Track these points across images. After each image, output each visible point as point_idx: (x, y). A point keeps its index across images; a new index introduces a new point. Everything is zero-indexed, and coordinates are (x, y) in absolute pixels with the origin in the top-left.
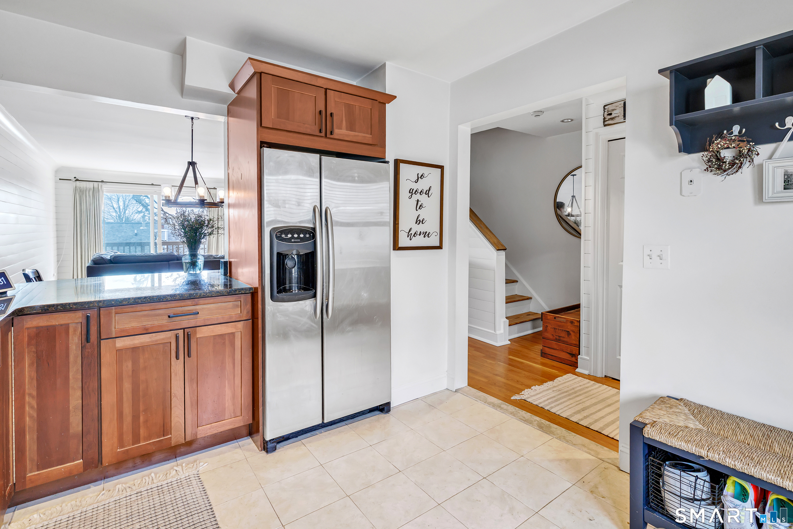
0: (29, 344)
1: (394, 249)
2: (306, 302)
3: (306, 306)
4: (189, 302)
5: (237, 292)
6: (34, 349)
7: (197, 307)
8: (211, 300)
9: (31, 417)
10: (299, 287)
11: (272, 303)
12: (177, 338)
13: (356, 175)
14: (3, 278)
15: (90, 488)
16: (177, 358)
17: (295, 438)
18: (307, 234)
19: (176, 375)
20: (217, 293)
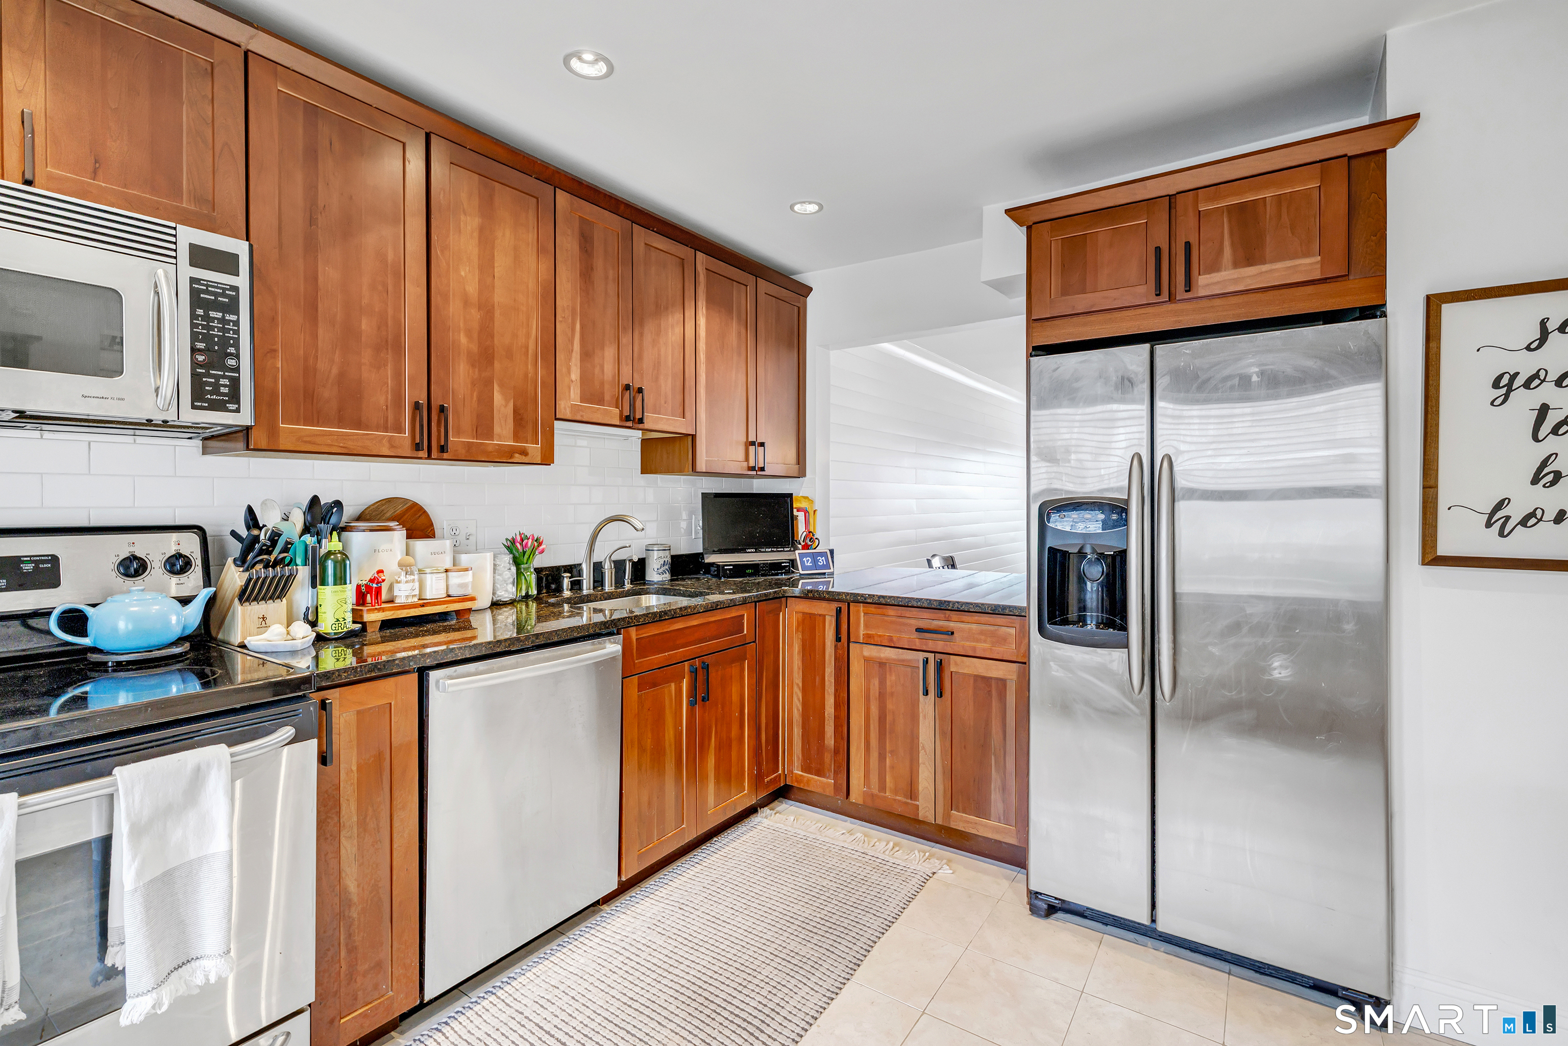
0: (797, 630)
1: (1425, 563)
2: (1113, 653)
3: (1112, 661)
4: (940, 614)
5: (1007, 612)
6: (800, 637)
7: (952, 624)
8: (977, 617)
9: (798, 710)
10: (1100, 618)
11: (1041, 639)
12: (926, 662)
13: (1252, 371)
14: (823, 558)
15: (846, 821)
16: (926, 693)
17: (1101, 924)
18: (1113, 513)
19: (925, 717)
20: (976, 606)
